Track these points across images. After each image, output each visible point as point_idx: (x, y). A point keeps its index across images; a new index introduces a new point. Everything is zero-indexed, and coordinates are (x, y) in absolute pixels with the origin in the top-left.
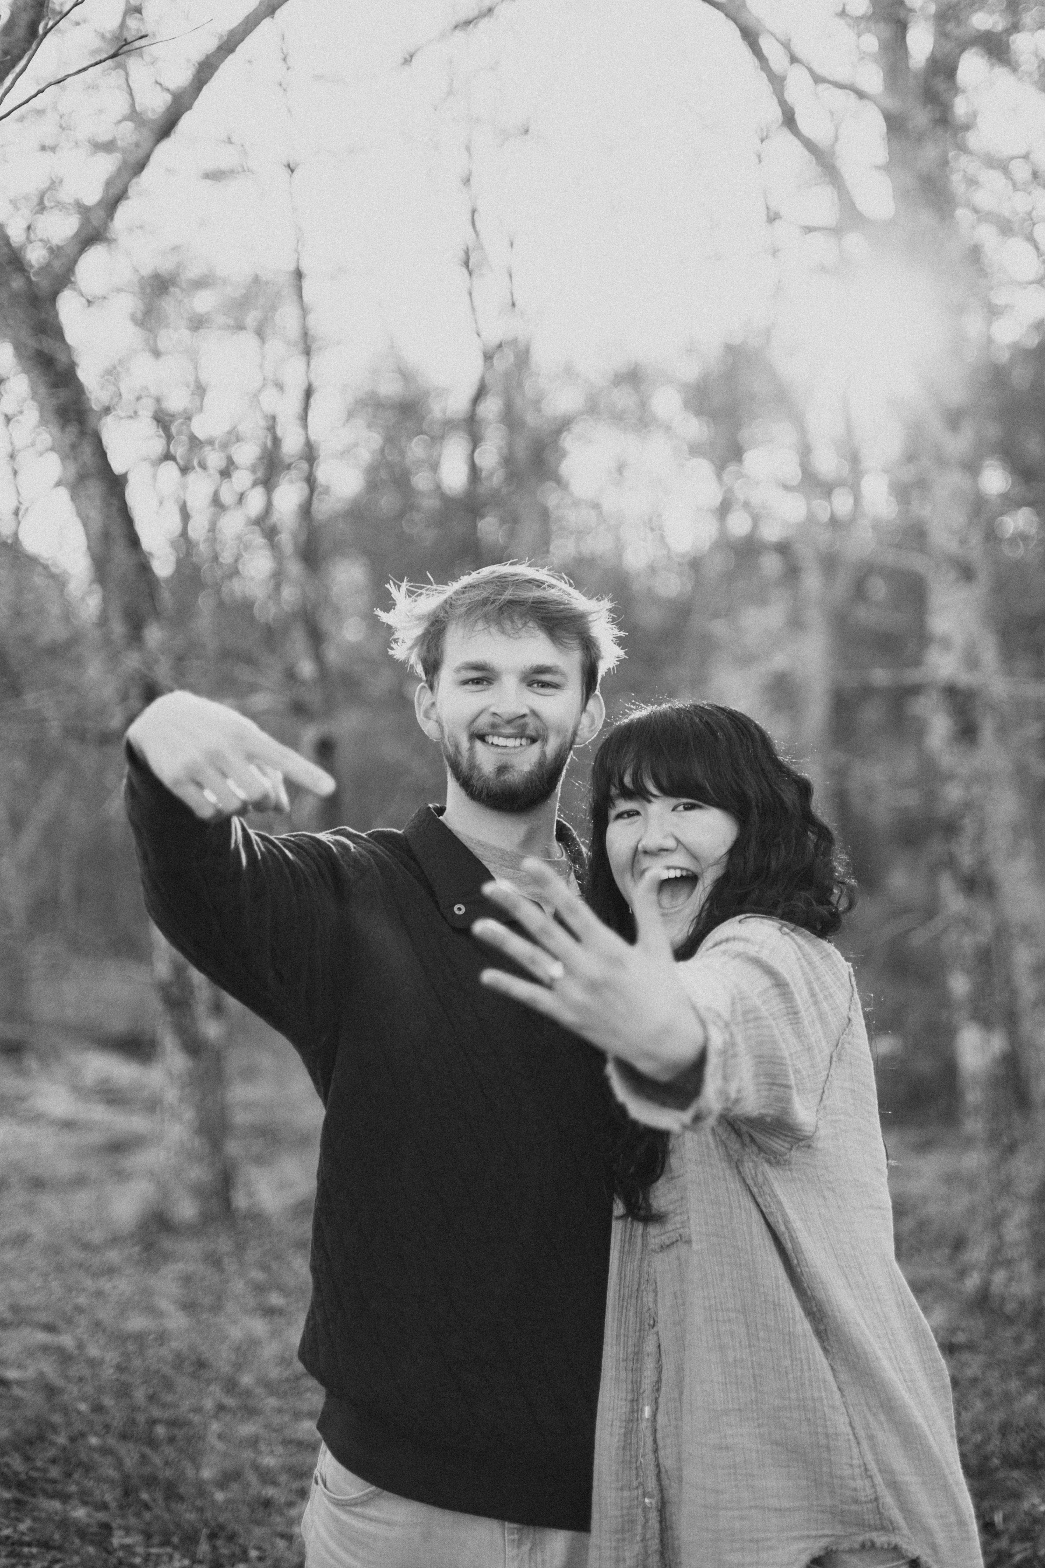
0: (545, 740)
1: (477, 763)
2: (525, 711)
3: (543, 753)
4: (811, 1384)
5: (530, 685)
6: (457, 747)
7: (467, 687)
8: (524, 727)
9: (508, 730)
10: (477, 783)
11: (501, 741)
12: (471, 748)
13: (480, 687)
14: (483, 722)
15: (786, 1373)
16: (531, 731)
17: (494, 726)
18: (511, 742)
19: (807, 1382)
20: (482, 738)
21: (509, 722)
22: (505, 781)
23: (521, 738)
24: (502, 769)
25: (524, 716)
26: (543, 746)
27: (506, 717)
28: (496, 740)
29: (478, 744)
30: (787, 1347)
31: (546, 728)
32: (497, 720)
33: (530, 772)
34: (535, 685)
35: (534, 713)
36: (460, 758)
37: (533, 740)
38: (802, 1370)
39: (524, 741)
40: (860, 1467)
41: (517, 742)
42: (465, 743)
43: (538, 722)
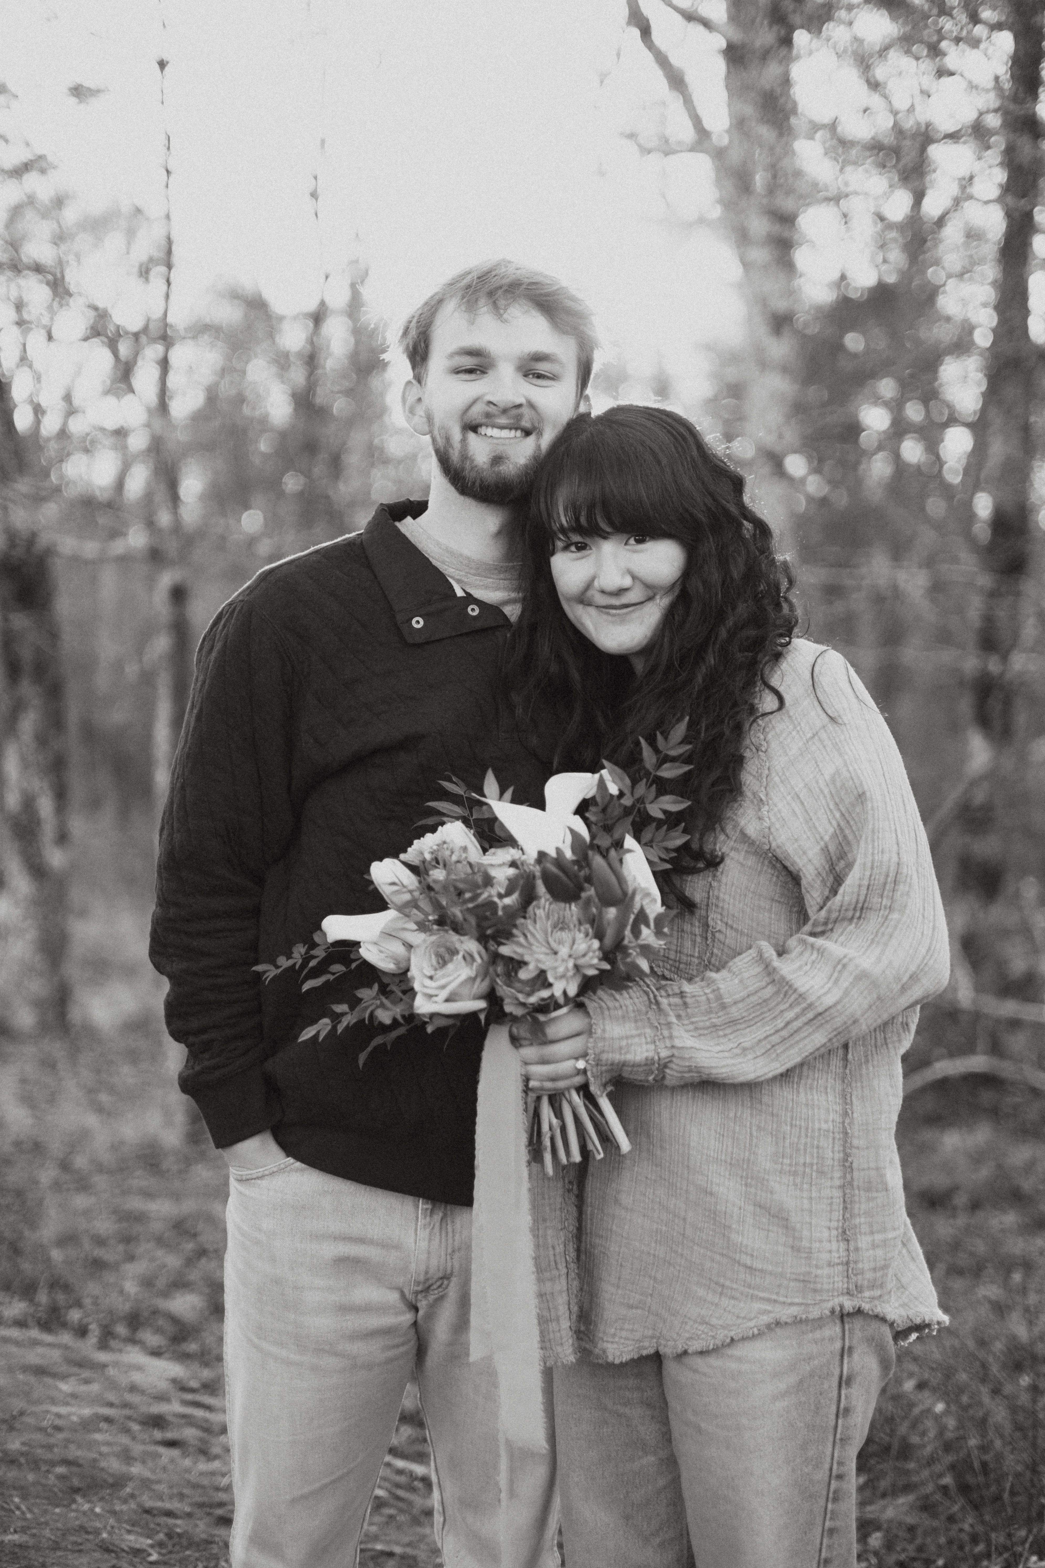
0: (540, 434)
1: (471, 453)
2: (522, 400)
3: (539, 447)
4: (805, 1150)
5: (526, 376)
6: (448, 439)
7: (460, 376)
8: (519, 417)
9: (503, 421)
10: (469, 475)
11: (495, 432)
12: (464, 440)
13: (473, 376)
14: (477, 410)
15: (784, 1138)
16: (526, 423)
17: (488, 415)
18: (505, 433)
19: (802, 1147)
20: (474, 428)
21: (505, 411)
22: (499, 473)
23: (516, 429)
24: (497, 460)
25: (520, 406)
26: (538, 439)
27: (502, 405)
28: (490, 431)
29: (471, 436)
30: (789, 1114)
31: (541, 419)
32: (491, 409)
33: (526, 466)
34: (531, 376)
35: (531, 405)
36: (451, 451)
37: (527, 433)
38: (799, 1137)
39: (519, 433)
40: (837, 1229)
41: (513, 433)
42: (456, 435)
43: (533, 412)
